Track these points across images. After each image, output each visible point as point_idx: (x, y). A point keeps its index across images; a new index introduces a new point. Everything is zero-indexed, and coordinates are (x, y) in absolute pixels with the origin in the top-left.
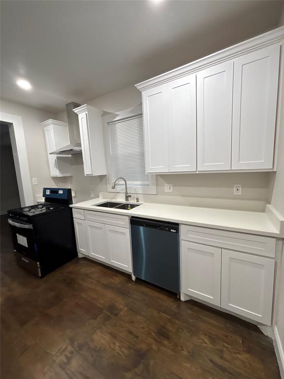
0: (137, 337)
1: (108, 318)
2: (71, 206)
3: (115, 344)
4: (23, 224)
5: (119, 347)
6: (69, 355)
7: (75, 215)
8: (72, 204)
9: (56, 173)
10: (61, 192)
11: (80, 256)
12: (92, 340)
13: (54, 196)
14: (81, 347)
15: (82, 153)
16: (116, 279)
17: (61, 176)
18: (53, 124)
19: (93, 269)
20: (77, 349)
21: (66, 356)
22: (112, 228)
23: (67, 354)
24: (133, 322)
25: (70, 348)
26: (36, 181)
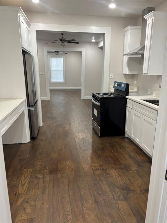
0: (132, 184)
1: (122, 169)
2: (127, 97)
3: (118, 178)
4: (97, 102)
5: (120, 180)
6: (97, 169)
7: (128, 105)
8: (128, 96)
9: (126, 70)
10: (123, 86)
11: (126, 136)
12: (109, 171)
13: (119, 88)
14: (103, 169)
15: (144, 55)
16: (141, 157)
17: (129, 73)
18: (131, 29)
19: (130, 146)
20: (101, 169)
21: (96, 169)
22: (146, 118)
23: (97, 168)
24: (134, 178)
25: (99, 167)
26: (112, 76)
